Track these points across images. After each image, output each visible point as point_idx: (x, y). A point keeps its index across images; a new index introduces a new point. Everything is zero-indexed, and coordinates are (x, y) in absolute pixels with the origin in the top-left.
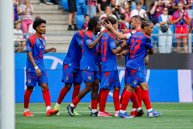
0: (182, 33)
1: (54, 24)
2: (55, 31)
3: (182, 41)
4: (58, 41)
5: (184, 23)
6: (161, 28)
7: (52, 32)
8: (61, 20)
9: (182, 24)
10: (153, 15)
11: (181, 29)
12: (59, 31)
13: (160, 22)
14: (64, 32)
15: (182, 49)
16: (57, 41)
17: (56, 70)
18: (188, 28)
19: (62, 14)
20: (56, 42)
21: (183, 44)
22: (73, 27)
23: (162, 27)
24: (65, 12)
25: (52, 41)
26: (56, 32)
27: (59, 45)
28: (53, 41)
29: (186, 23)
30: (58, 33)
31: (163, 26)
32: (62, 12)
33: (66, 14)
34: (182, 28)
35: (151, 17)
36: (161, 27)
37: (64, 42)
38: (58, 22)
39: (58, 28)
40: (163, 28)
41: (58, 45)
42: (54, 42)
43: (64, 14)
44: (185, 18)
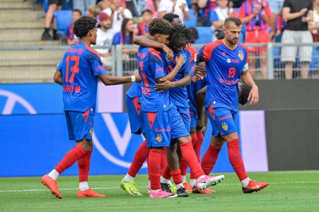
0: (258, 42)
1: (15, 29)
2: (16, 41)
3: (257, 57)
4: (21, 60)
5: (262, 23)
6: (217, 33)
7: (10, 44)
8: (28, 21)
9: (258, 24)
10: (204, 9)
11: (254, 34)
12: (24, 41)
13: (215, 23)
14: (33, 43)
15: (259, 72)
16: (18, 60)
17: (12, 115)
18: (270, 32)
19: (30, 9)
20: (17, 63)
21: (261, 62)
22: (51, 33)
23: (219, 31)
24: (36, 6)
25: (8, 61)
26: (17, 44)
27: (22, 68)
28: (11, 60)
29: (264, 22)
30: (22, 45)
31: (221, 29)
32: (31, 6)
33: (38, 10)
34: (257, 33)
35: (201, 11)
36: (216, 31)
37: (31, 63)
38: (22, 25)
39: (22, 35)
40: (221, 33)
41: (19, 68)
42: (13, 63)
43: (34, 10)
44: (263, 13)
